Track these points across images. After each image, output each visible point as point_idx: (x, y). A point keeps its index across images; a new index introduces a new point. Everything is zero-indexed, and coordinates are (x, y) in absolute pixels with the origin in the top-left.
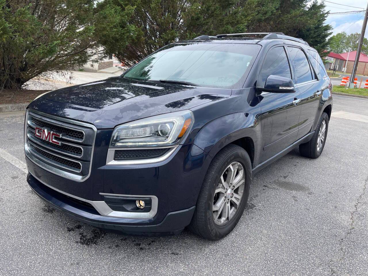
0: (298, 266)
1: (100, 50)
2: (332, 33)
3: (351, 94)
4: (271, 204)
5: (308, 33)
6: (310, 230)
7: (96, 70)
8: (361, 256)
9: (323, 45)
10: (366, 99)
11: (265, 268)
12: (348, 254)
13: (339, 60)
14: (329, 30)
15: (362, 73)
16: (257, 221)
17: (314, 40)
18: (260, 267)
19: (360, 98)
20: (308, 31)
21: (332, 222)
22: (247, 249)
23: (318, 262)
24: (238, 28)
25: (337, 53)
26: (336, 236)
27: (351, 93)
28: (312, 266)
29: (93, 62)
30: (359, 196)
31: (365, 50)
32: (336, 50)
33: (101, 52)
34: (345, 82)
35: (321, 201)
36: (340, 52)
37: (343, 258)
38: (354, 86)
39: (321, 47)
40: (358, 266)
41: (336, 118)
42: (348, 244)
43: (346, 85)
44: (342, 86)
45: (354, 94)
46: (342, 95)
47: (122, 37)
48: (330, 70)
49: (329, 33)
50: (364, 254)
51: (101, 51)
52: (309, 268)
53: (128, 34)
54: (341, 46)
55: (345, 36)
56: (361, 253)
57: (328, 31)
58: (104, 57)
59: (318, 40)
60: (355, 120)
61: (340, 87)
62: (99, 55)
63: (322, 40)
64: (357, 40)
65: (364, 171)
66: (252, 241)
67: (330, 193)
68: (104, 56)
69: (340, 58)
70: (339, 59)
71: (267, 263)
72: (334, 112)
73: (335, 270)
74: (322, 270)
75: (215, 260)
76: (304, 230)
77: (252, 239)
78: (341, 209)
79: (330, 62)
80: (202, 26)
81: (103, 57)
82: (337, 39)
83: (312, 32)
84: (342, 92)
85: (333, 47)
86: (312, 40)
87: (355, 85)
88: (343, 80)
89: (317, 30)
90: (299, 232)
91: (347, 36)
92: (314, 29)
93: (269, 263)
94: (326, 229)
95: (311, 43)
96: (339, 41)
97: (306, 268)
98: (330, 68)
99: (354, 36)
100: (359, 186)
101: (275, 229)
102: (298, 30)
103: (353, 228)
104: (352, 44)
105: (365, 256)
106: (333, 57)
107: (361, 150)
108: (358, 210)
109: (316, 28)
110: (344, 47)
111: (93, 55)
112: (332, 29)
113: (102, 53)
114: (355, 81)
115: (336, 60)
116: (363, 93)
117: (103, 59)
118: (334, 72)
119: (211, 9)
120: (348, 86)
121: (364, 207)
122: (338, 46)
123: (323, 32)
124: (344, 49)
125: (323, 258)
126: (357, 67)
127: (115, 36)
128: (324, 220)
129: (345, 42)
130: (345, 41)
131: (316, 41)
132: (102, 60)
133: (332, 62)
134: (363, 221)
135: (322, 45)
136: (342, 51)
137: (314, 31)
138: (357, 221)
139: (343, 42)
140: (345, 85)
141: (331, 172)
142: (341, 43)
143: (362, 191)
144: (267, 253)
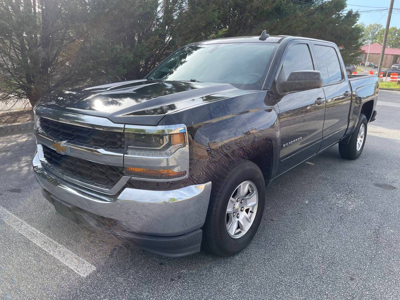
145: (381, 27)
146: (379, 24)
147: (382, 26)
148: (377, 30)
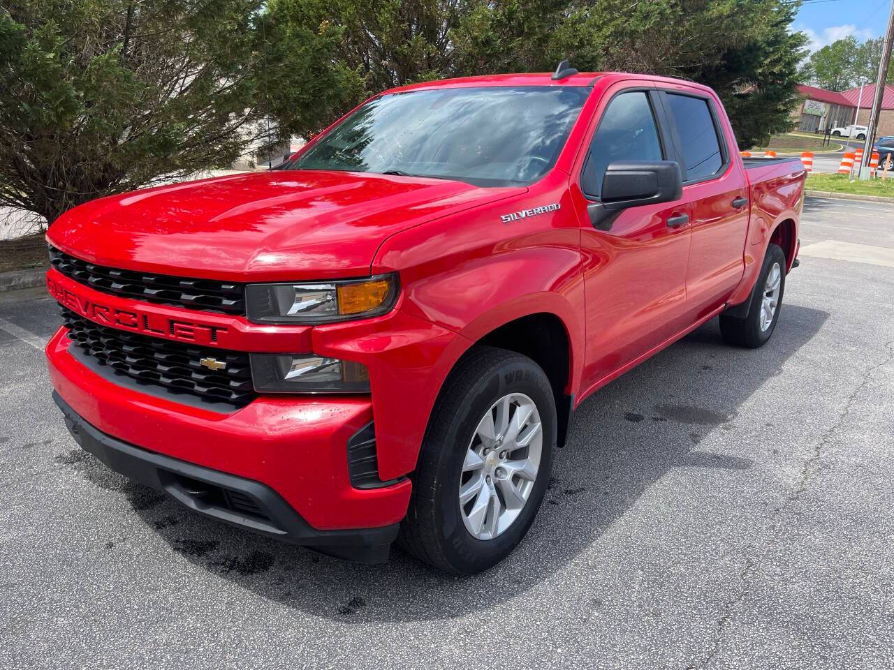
0: (685, 555)
3: (861, 193)
4: (645, 450)
6: (716, 494)
8: (809, 537)
11: (625, 559)
12: (784, 534)
13: (839, 107)
16: (615, 484)
18: (615, 559)
19: (883, 204)
21: (764, 481)
22: (593, 531)
23: (723, 547)
25: (835, 89)
26: (766, 504)
27: (862, 191)
28: (711, 555)
30: (829, 428)
32: (831, 82)
34: (850, 165)
35: (748, 442)
36: (841, 87)
37: (773, 541)
38: (872, 173)
40: (799, 555)
41: (813, 258)
42: (789, 518)
43: (851, 172)
44: (841, 175)
45: (869, 194)
46: (839, 198)
48: (817, 132)
50: (815, 534)
51: (270, 129)
52: (705, 559)
54: (844, 71)
55: (854, 46)
56: (810, 532)
57: (800, 47)
60: (857, 260)
61: (837, 178)
62: (267, 139)
65: (853, 378)
66: (604, 517)
67: (768, 425)
69: (840, 103)
70: (838, 104)
71: (630, 551)
72: (813, 243)
73: (755, 560)
74: (730, 561)
75: (533, 550)
76: (705, 495)
77: (603, 513)
78: (785, 456)
79: (819, 114)
82: (835, 55)
84: (839, 190)
85: (825, 74)
87: (873, 170)
88: (844, 160)
90: (694, 500)
91: (859, 47)
93: (632, 552)
94: (748, 493)
96: (840, 59)
97: (700, 558)
98: (817, 129)
99: (876, 45)
100: (833, 409)
101: (649, 496)
102: (725, 51)
103: (804, 489)
104: (870, 65)
105: (816, 538)
106: (822, 101)
107: (855, 332)
108: (822, 456)
110: (851, 73)
111: (253, 140)
114: (873, 161)
115: (831, 107)
116: (889, 191)
118: (827, 138)
119: (517, 17)
120: (856, 174)
121: (834, 450)
122: (837, 72)
124: (851, 78)
125: (735, 542)
126: (876, 126)
128: (746, 476)
129: (854, 62)
130: (853, 59)
133: (821, 113)
134: (828, 476)
136: (847, 84)
138: (814, 476)
139: (847, 62)
140: (848, 172)
141: (779, 384)
142: (844, 64)
143: (837, 418)
144: (630, 537)
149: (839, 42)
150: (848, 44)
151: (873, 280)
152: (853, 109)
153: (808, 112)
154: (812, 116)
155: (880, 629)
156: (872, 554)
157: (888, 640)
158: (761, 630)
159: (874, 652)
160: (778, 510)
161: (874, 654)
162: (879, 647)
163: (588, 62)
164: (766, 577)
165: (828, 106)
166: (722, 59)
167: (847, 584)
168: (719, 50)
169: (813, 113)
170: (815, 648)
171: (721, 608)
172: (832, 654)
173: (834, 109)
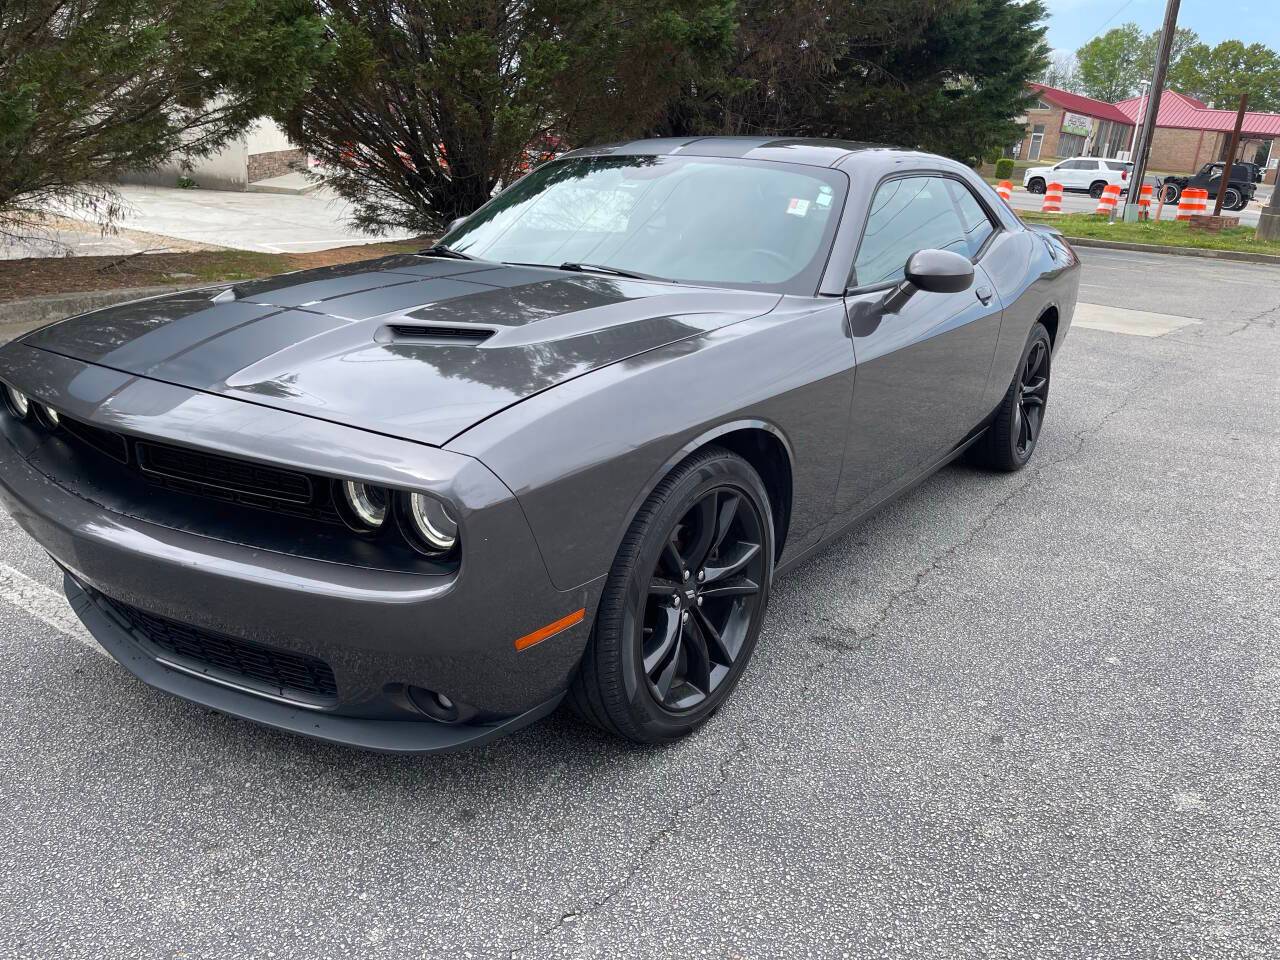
1: (210, 110)
2: (1046, 28)
5: (960, 33)
7: (241, 181)
8: (850, 705)
9: (1014, 74)
10: (1165, 256)
13: (1112, 123)
14: (1036, 18)
15: (1191, 168)
17: (985, 56)
19: (1147, 254)
20: (961, 25)
24: (707, 20)
25: (1109, 99)
27: (1120, 237)
29: (188, 154)
31: (1205, 85)
32: (1104, 89)
33: (217, 115)
34: (1114, 202)
36: (1117, 97)
38: (1140, 213)
39: (1008, 82)
43: (1115, 211)
44: (1099, 216)
45: (1129, 240)
46: (1090, 246)
47: (280, 60)
49: (1036, 29)
51: (215, 111)
53: (301, 49)
54: (1122, 74)
55: (1136, 38)
57: (1034, 23)
58: (226, 133)
59: (1000, 54)
61: (1093, 220)
62: (210, 126)
63: (1013, 57)
64: (1177, 51)
68: (227, 129)
69: (1113, 118)
70: (1111, 120)
79: (1083, 133)
80: (580, 16)
81: (223, 135)
82: (1110, 51)
83: (975, 29)
84: (1090, 234)
85: (1096, 78)
86: (977, 56)
87: (1141, 208)
88: (1106, 195)
89: (991, 23)
91: (1142, 40)
92: (982, 16)
95: (976, 66)
96: (1117, 56)
102: (926, 24)
103: (874, 635)
105: (861, 705)
106: (1090, 115)
108: (921, 586)
109: (987, 15)
110: (1132, 76)
111: (189, 127)
112: (1048, 15)
113: (218, 120)
114: (1143, 197)
115: (1101, 124)
116: (1159, 237)
117: (226, 140)
120: (1120, 213)
122: (1112, 75)
123: (1014, 29)
124: (1131, 84)
126: (1149, 146)
127: (253, 56)
129: (1136, 60)
130: (1135, 57)
131: (994, 60)
132: (220, 144)
133: (1087, 131)
135: (1011, 74)
136: (1125, 93)
137: (979, 26)
138: (897, 615)
139: (1129, 62)
140: (1109, 211)
142: (1122, 64)
145: (1192, 39)
146: (1187, 30)
147: (1196, 35)
148: (1180, 48)
149: (1115, 32)
150: (1127, 35)
151: (1094, 350)
152: (1131, 127)
153: (1069, 130)
154: (1073, 136)
155: (904, 845)
156: (938, 728)
157: (910, 863)
158: (713, 850)
159: (880, 881)
160: (822, 666)
161: (879, 885)
162: (892, 874)
163: (716, 28)
164: (758, 765)
165: (1097, 122)
166: (921, 37)
167: (880, 775)
168: (916, 22)
169: (1076, 131)
170: (788, 877)
171: (666, 816)
172: (812, 885)
173: (1105, 127)
